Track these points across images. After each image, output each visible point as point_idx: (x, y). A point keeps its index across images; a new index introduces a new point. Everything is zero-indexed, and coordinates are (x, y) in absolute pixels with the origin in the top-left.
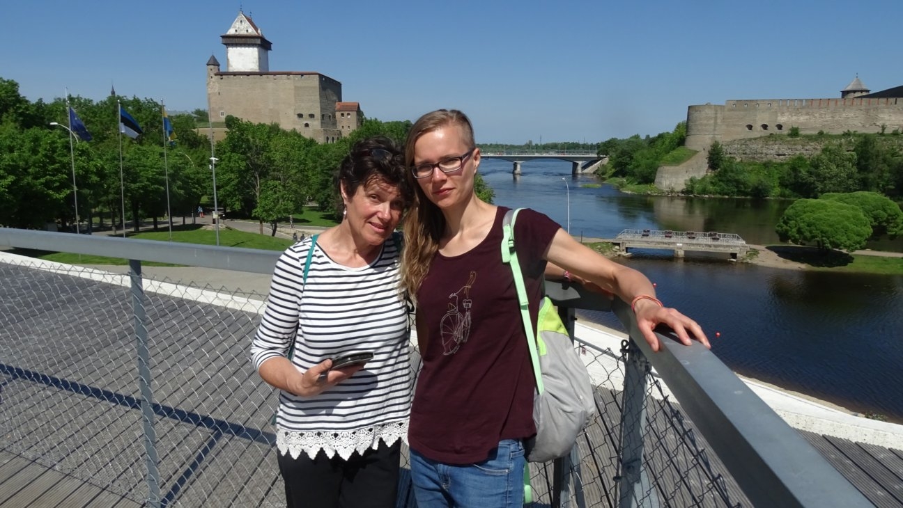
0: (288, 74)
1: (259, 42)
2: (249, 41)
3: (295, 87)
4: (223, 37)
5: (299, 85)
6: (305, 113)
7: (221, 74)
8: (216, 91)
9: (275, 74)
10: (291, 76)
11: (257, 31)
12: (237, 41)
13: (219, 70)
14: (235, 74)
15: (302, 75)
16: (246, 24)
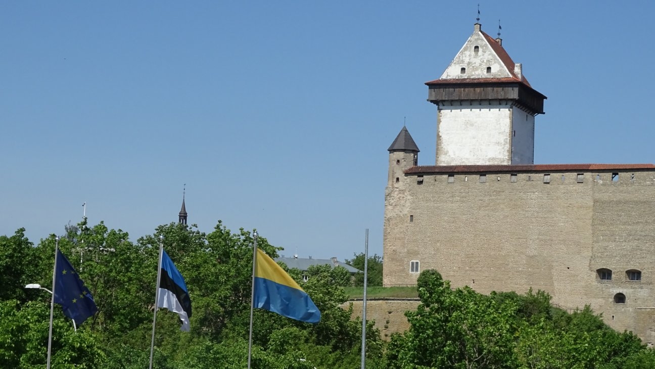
0: (580, 170)
1: (514, 94)
2: (491, 93)
3: (595, 201)
4: (432, 85)
5: (605, 197)
6: (618, 267)
7: (419, 173)
8: (406, 211)
9: (547, 170)
10: (588, 175)
11: (511, 69)
12: (464, 93)
13: (416, 162)
14: (451, 171)
15: (615, 171)
16: (488, 54)
